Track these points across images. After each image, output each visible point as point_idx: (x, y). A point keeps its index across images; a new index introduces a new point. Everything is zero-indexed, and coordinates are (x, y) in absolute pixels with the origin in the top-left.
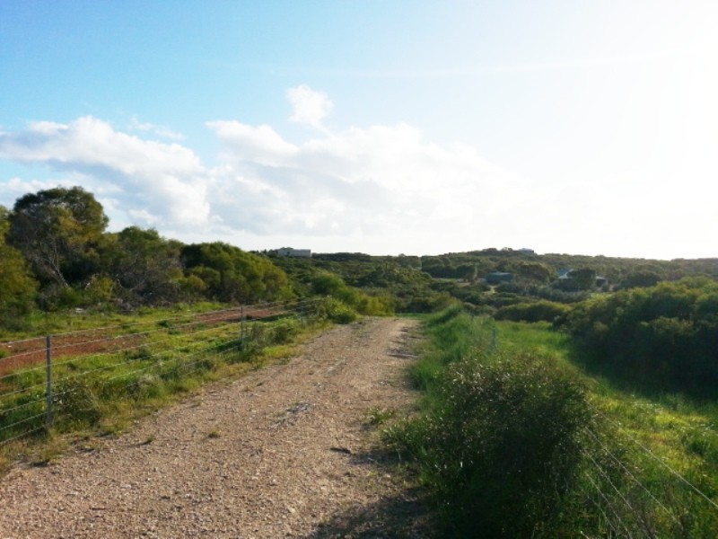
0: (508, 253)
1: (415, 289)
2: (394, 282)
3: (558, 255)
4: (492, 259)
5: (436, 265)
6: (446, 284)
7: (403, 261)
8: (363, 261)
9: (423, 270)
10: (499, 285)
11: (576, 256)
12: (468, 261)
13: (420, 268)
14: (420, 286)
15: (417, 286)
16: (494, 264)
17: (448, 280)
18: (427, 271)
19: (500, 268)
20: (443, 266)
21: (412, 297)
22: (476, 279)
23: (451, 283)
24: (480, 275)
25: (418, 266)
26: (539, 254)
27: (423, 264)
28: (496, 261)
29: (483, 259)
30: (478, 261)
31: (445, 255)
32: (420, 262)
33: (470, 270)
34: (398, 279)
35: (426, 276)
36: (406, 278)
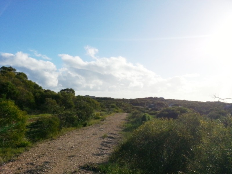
0: (156, 99)
1: (128, 109)
2: (122, 107)
3: (171, 99)
4: (151, 100)
5: (134, 102)
6: (136, 107)
7: (124, 100)
8: (112, 100)
9: (130, 103)
10: (152, 108)
11: (177, 100)
12: (143, 101)
13: (129, 103)
14: (129, 108)
15: (128, 108)
16: (151, 102)
17: (137, 106)
18: (131, 104)
19: (153, 103)
20: (136, 102)
21: (127, 111)
22: (146, 106)
23: (138, 107)
24: (147, 105)
25: (129, 102)
26: (165, 99)
27: (130, 101)
28: (152, 101)
29: (148, 100)
30: (147, 101)
31: (137, 99)
32: (129, 101)
33: (144, 104)
34: (123, 106)
35: (131, 105)
36: (125, 106)
